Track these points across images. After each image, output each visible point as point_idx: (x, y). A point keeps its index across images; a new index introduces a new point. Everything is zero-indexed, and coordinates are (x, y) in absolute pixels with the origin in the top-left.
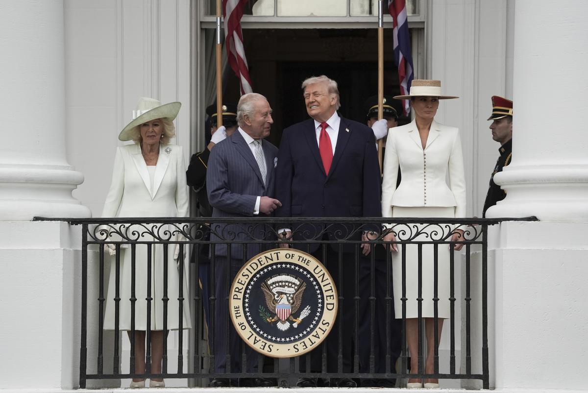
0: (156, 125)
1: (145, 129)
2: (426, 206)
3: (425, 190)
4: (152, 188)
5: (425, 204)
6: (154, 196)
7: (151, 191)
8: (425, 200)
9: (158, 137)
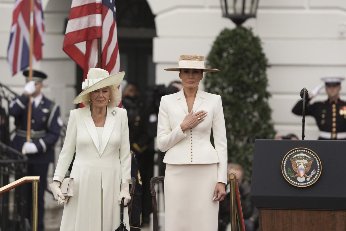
0: (105, 92)
1: (96, 95)
2: (192, 163)
3: (192, 149)
4: (100, 146)
5: (192, 162)
6: (102, 152)
7: (99, 149)
8: (192, 159)
9: (107, 101)
